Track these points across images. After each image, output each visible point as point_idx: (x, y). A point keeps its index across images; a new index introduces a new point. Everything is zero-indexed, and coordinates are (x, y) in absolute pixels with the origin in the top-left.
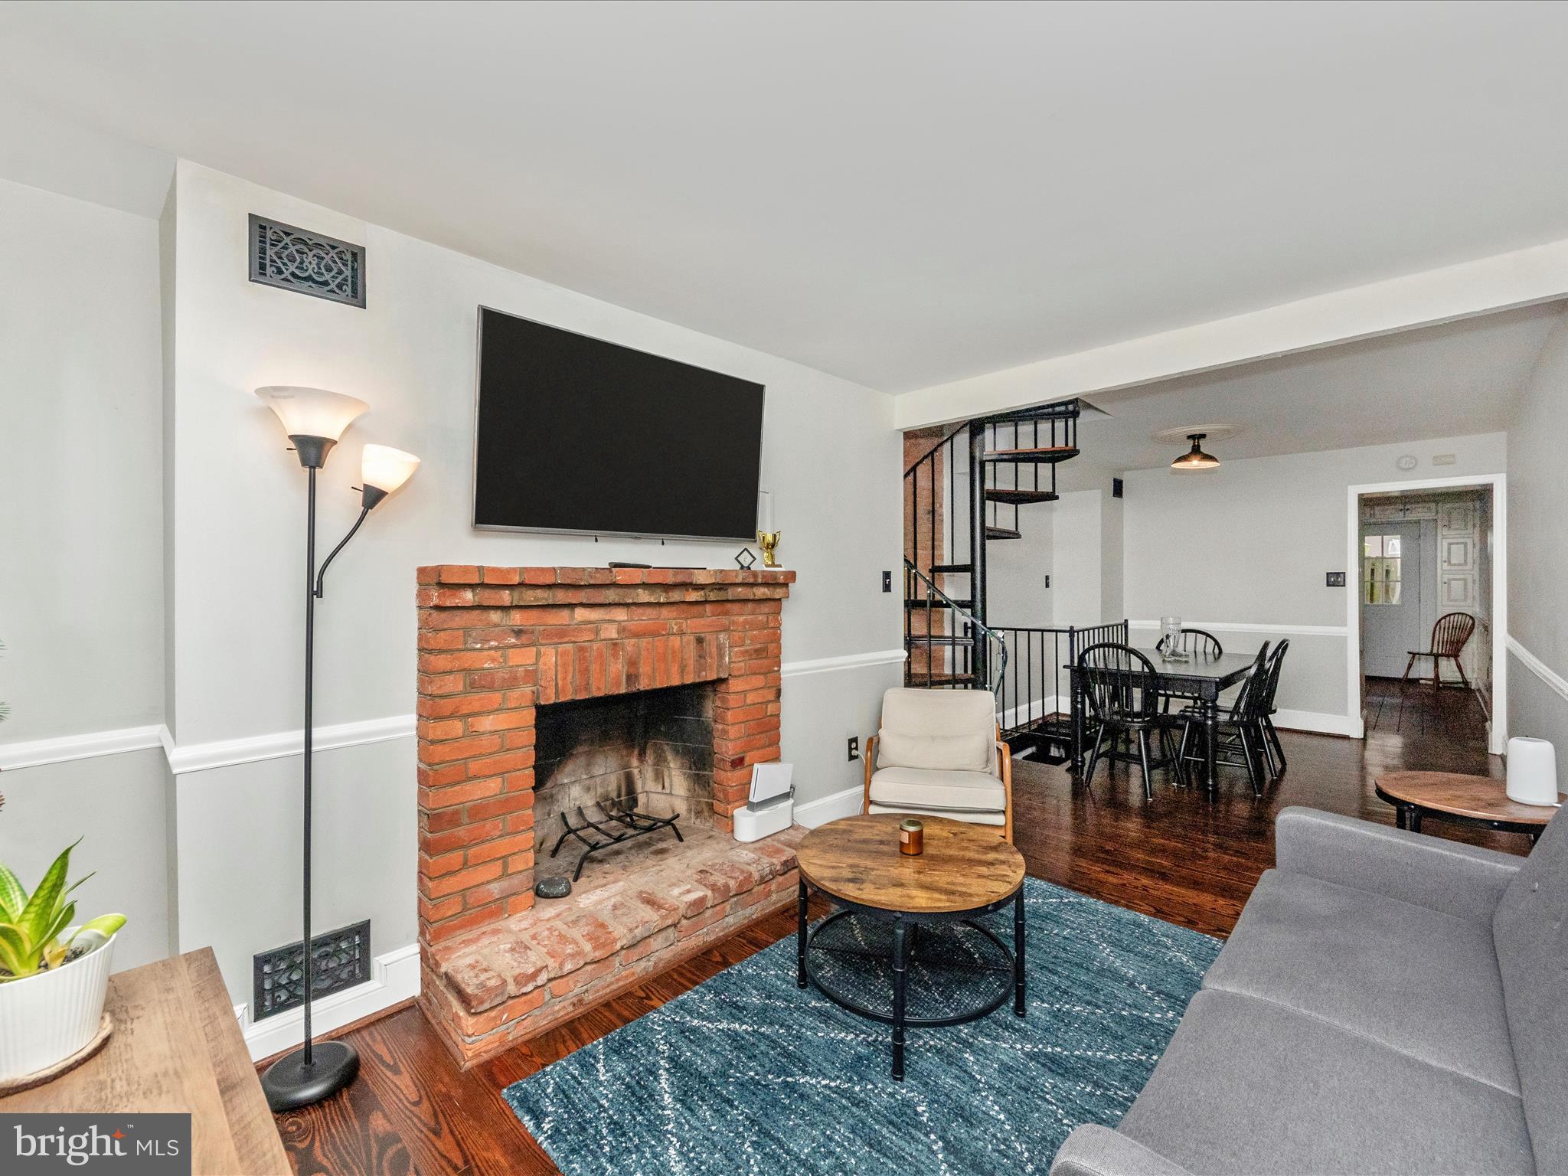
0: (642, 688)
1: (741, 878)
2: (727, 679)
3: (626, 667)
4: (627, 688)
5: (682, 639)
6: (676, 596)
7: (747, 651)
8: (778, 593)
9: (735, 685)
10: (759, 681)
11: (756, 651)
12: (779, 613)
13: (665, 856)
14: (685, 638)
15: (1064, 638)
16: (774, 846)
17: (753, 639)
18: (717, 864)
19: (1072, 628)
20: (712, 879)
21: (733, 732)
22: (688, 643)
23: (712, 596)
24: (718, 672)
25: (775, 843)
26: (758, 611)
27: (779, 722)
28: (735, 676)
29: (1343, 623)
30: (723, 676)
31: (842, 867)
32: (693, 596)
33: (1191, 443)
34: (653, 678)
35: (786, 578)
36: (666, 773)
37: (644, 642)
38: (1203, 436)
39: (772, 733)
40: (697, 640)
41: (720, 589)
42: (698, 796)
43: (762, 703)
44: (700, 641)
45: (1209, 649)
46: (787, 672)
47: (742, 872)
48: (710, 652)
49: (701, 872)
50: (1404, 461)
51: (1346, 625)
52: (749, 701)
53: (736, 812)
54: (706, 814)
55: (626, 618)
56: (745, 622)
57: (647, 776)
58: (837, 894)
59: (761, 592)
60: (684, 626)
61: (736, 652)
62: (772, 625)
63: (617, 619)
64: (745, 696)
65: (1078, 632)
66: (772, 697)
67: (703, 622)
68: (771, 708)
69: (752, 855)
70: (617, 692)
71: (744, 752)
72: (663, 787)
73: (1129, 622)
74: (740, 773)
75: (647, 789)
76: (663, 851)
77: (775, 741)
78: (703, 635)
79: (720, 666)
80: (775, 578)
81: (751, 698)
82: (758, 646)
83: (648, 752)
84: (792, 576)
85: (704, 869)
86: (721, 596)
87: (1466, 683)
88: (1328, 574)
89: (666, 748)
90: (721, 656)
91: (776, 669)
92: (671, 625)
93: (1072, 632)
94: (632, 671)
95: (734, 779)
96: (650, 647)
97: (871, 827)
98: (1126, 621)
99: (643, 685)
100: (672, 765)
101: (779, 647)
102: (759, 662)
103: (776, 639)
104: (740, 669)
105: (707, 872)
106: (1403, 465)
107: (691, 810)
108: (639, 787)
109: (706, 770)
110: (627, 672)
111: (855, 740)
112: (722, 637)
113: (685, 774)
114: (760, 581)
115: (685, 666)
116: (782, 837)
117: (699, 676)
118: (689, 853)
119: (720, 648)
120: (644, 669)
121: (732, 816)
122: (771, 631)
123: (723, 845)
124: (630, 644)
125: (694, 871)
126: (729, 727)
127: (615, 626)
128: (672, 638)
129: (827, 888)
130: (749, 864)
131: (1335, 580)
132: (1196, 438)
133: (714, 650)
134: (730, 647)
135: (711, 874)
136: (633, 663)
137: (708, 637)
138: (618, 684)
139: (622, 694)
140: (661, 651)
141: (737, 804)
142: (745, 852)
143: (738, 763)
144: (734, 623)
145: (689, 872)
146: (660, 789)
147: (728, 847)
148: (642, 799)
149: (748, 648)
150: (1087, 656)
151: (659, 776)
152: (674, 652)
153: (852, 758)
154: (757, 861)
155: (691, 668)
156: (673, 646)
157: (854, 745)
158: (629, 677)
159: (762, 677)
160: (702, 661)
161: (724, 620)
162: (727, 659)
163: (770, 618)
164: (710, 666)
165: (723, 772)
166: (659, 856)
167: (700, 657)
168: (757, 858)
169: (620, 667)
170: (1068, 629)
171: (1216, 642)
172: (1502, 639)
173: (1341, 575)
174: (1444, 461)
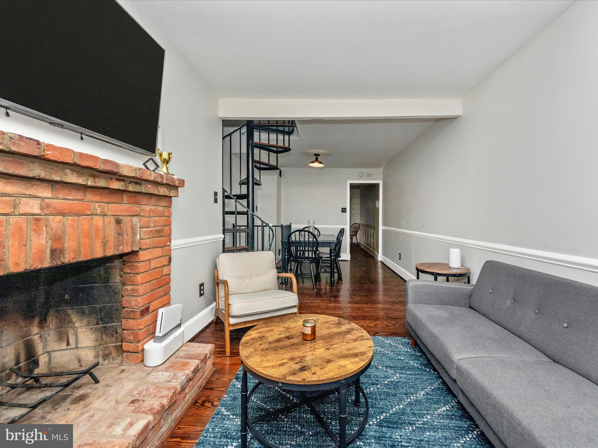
0: (66, 261)
1: (171, 394)
2: (138, 251)
3: (50, 242)
4: (52, 262)
5: (104, 220)
6: (101, 183)
7: (151, 231)
8: (172, 193)
9: (143, 255)
10: (158, 252)
11: (157, 231)
12: (170, 207)
13: (87, 401)
14: (107, 219)
16: (179, 362)
17: (155, 222)
18: (143, 390)
20: (146, 405)
21: (141, 289)
22: (109, 223)
23: (131, 188)
24: (132, 246)
25: (179, 359)
26: (158, 204)
27: (170, 279)
28: (144, 249)
30: (136, 249)
31: (286, 363)
32: (116, 185)
33: (315, 157)
34: (77, 252)
35: (179, 183)
36: (71, 332)
37: (69, 220)
38: (319, 155)
39: (166, 286)
40: (116, 221)
41: (136, 183)
42: (106, 343)
43: (161, 267)
44: (118, 222)
46: (174, 246)
47: (169, 389)
48: (126, 231)
49: (133, 402)
52: (152, 266)
53: (146, 347)
54: (114, 354)
55: (50, 195)
56: (151, 211)
57: (49, 338)
58: (303, 383)
59: (163, 191)
60: (106, 208)
61: (145, 232)
62: (166, 214)
63: (40, 195)
64: (150, 263)
66: (166, 263)
67: (121, 207)
68: (165, 270)
69: (167, 374)
70: (39, 267)
71: (149, 303)
72: (68, 344)
74: (148, 318)
75: (49, 349)
76: (82, 398)
77: (167, 293)
78: (121, 218)
79: (133, 242)
80: (174, 182)
81: (153, 264)
82: (158, 228)
83: (49, 319)
84: (182, 183)
85: (133, 398)
86: (137, 189)
87: (358, 243)
88: (342, 208)
89: (70, 312)
90: (134, 234)
91: (168, 244)
92: (94, 207)
93: (281, 226)
94: (57, 246)
95: (143, 323)
96: (75, 224)
97: (272, 330)
98: (291, 224)
99: (68, 258)
100: (77, 325)
101: (170, 229)
102: (159, 239)
103: (169, 224)
104: (147, 244)
105: (138, 400)
106: (360, 175)
107: (99, 355)
108: (39, 348)
109: (114, 322)
110: (52, 246)
111: (202, 285)
112: (135, 219)
113: (92, 329)
114: (165, 182)
115: (107, 241)
116: (181, 353)
117: (118, 250)
118: (112, 391)
119: (133, 228)
120: (69, 244)
121: (143, 350)
122: (166, 218)
123: (139, 374)
124: (55, 221)
125: (125, 404)
126: (139, 287)
127: (38, 201)
128: (95, 217)
129: (294, 381)
130: (169, 381)
131: (344, 210)
132: (317, 155)
133: (129, 229)
134: (141, 228)
135: (144, 401)
136: (57, 238)
137: (125, 220)
138: (42, 260)
139: (46, 269)
140: (86, 228)
141: (145, 340)
142: (160, 373)
143: (145, 311)
144: (143, 210)
145: (121, 408)
146: (64, 346)
147: (145, 374)
148: (43, 360)
149: (152, 229)
151: (62, 336)
152: (97, 230)
153: (201, 295)
154: (174, 377)
155: (111, 243)
156: (96, 226)
157: (202, 288)
158: (53, 252)
159: (160, 249)
160: (120, 238)
161: (136, 208)
162: (138, 236)
163: (165, 209)
164: (126, 242)
165: (132, 321)
166: (82, 403)
167: (119, 234)
168: (172, 374)
169: (43, 242)
171: (318, 231)
172: (381, 228)
173: (345, 209)
174: (369, 175)
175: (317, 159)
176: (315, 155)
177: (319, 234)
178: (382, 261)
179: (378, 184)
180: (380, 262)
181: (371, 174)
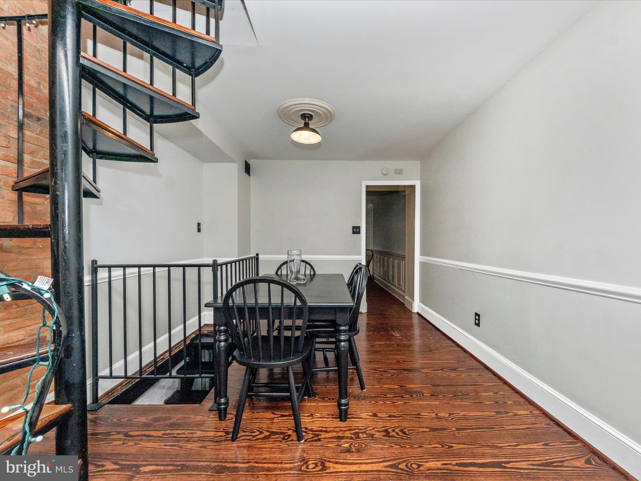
15: (207, 274)
19: (215, 261)
29: (359, 254)
33: (304, 119)
38: (310, 117)
45: (308, 272)
50: (384, 170)
51: (361, 255)
65: (221, 265)
73: (260, 256)
88: (353, 227)
93: (215, 266)
98: (257, 255)
106: (384, 172)
131: (356, 230)
132: (307, 116)
150: (234, 294)
170: (212, 262)
171: (312, 267)
172: (418, 258)
173: (359, 228)
174: (399, 172)
175: (306, 127)
176: (304, 116)
177: (312, 273)
178: (419, 312)
179: (413, 187)
180: (417, 316)
181: (402, 170)
